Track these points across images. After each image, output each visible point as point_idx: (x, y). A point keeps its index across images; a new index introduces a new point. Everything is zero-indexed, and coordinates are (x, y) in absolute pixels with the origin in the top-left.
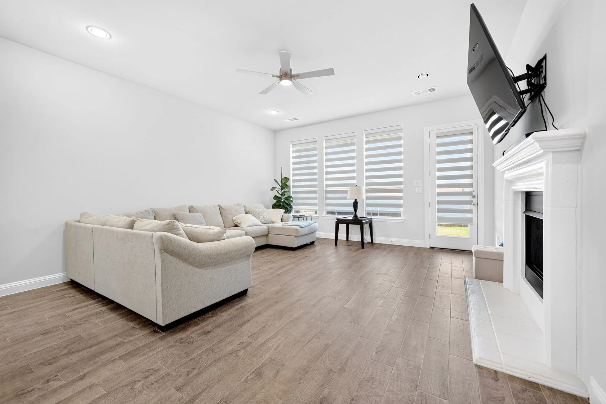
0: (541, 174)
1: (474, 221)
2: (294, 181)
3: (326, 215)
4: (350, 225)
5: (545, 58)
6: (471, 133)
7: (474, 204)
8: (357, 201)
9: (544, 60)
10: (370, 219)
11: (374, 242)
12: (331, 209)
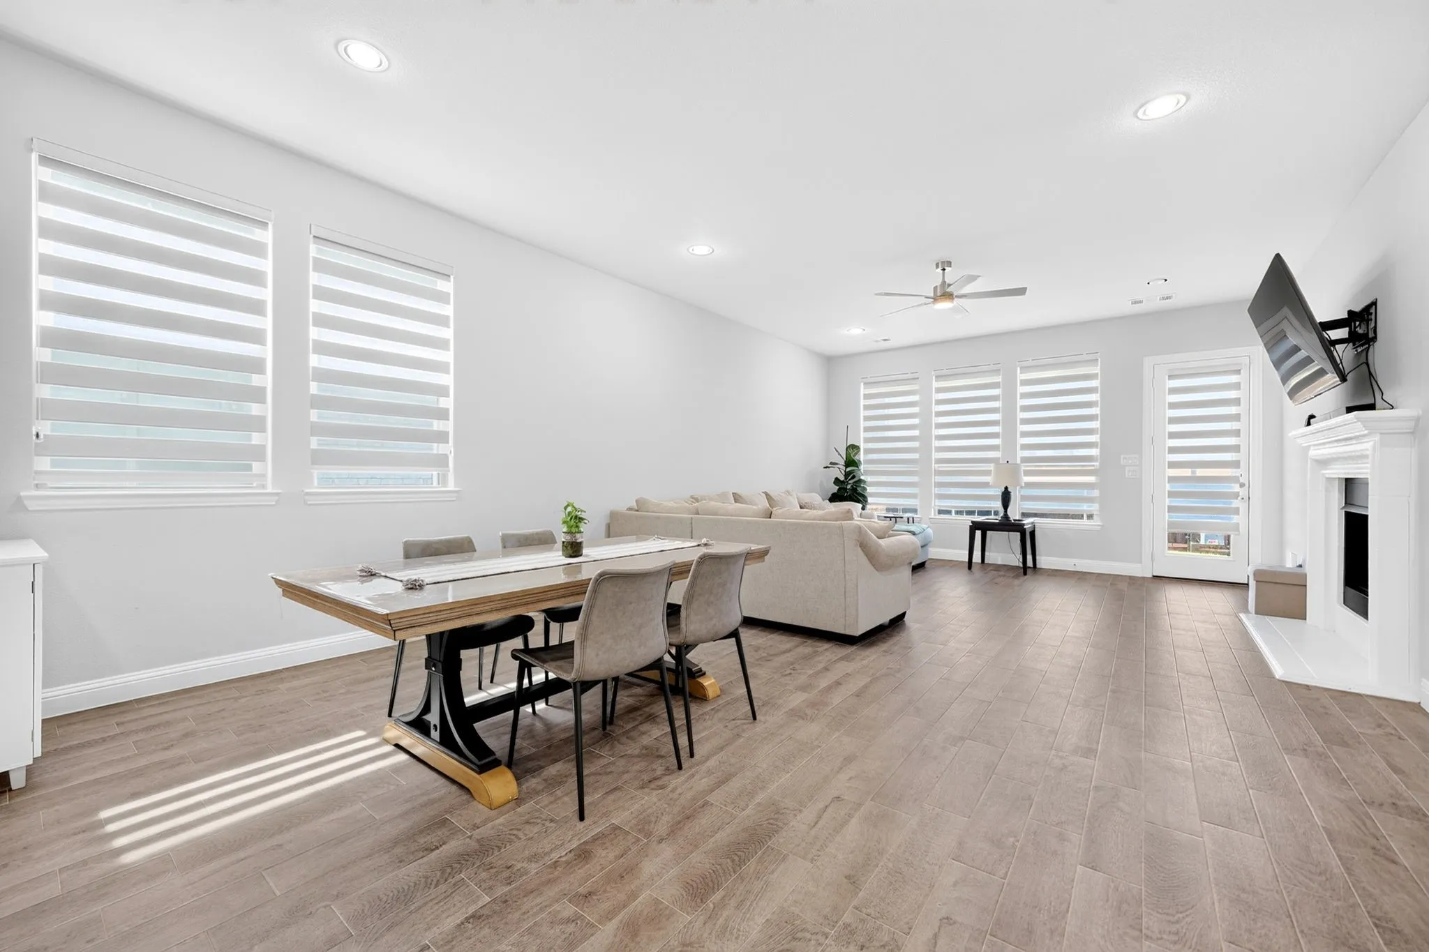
0: (1366, 457)
1: (1243, 529)
2: (867, 451)
3: (935, 515)
4: (989, 533)
5: (1374, 304)
6: (1238, 372)
7: (1243, 499)
8: (1009, 490)
9: (1374, 307)
10: (1032, 523)
11: (1038, 566)
12: (946, 504)
